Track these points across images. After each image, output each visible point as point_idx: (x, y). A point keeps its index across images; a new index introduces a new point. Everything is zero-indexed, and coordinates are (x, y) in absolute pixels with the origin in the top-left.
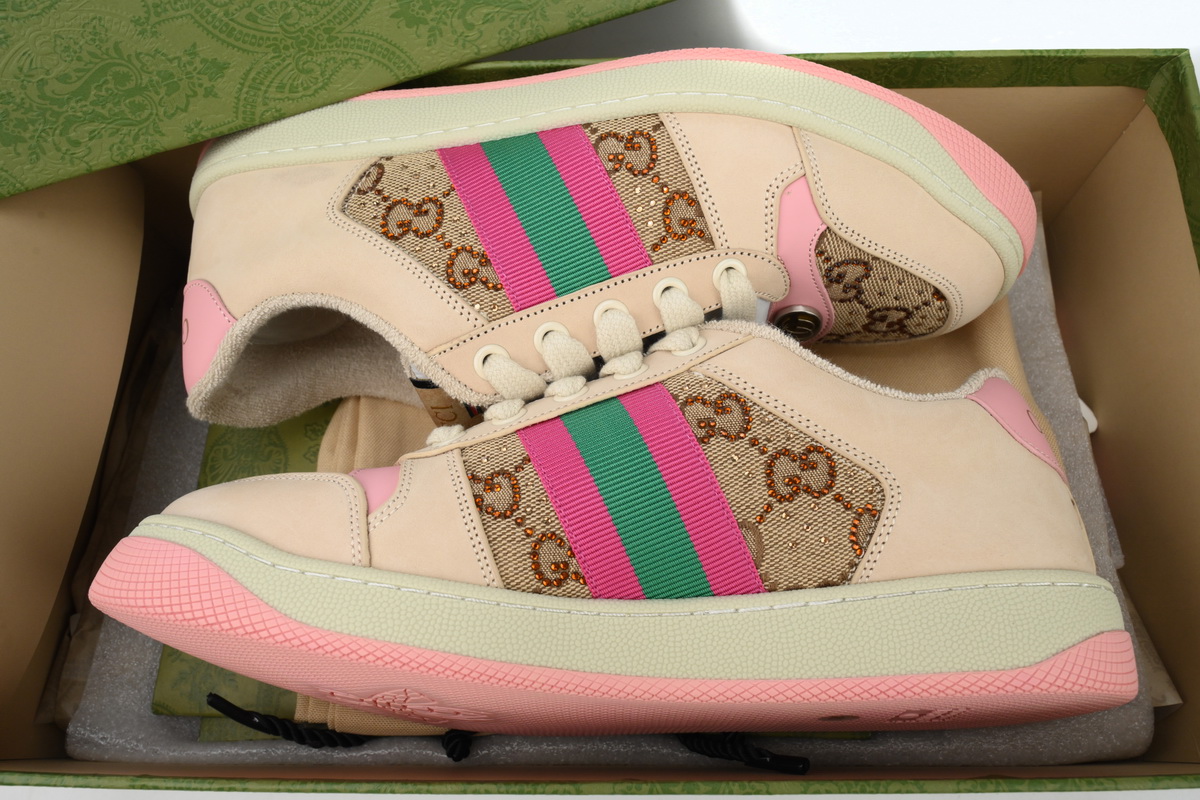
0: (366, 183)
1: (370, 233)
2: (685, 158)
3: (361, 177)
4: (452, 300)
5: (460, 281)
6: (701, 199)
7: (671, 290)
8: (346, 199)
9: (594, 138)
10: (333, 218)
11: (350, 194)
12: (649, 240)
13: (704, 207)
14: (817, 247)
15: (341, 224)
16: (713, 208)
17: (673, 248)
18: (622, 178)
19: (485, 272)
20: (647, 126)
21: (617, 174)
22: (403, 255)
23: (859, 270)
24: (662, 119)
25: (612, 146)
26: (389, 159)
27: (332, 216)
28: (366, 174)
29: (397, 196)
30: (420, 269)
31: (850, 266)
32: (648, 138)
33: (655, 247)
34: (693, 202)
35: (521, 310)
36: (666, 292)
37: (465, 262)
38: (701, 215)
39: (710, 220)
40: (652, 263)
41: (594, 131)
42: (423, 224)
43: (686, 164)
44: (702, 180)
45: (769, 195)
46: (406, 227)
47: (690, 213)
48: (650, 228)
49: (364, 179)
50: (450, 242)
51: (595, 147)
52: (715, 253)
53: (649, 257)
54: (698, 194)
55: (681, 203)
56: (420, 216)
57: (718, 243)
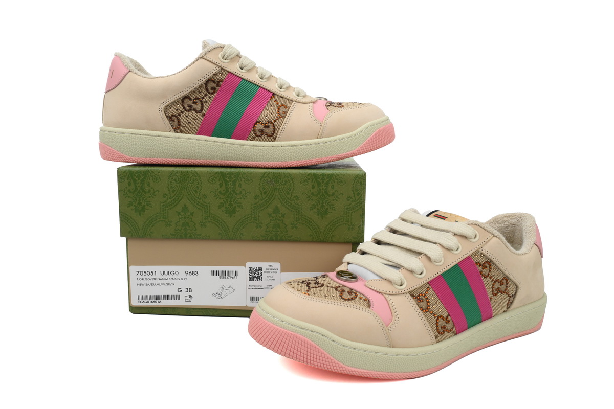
0: (512, 299)
1: (511, 277)
3: (513, 301)
5: (488, 263)
6: (419, 310)
8: (516, 292)
9: (454, 329)
12: (431, 292)
13: (418, 308)
14: (369, 301)
15: (519, 281)
16: (415, 308)
17: (423, 290)
18: (445, 314)
19: (480, 269)
20: (440, 337)
21: (447, 316)
23: (345, 297)
24: (436, 341)
25: (449, 326)
26: (505, 311)
27: (520, 284)
28: (512, 303)
29: (504, 295)
31: (350, 298)
32: (439, 332)
33: (429, 289)
34: (422, 309)
35: (468, 257)
36: (421, 272)
37: (486, 271)
38: (417, 304)
39: (414, 302)
40: (428, 283)
41: (454, 332)
42: (497, 285)
44: (421, 318)
45: (397, 316)
46: (502, 283)
47: (420, 304)
48: (432, 296)
50: (490, 279)
51: (454, 325)
52: (409, 290)
53: (430, 285)
54: (421, 313)
55: (424, 307)
56: (498, 288)
57: (409, 295)
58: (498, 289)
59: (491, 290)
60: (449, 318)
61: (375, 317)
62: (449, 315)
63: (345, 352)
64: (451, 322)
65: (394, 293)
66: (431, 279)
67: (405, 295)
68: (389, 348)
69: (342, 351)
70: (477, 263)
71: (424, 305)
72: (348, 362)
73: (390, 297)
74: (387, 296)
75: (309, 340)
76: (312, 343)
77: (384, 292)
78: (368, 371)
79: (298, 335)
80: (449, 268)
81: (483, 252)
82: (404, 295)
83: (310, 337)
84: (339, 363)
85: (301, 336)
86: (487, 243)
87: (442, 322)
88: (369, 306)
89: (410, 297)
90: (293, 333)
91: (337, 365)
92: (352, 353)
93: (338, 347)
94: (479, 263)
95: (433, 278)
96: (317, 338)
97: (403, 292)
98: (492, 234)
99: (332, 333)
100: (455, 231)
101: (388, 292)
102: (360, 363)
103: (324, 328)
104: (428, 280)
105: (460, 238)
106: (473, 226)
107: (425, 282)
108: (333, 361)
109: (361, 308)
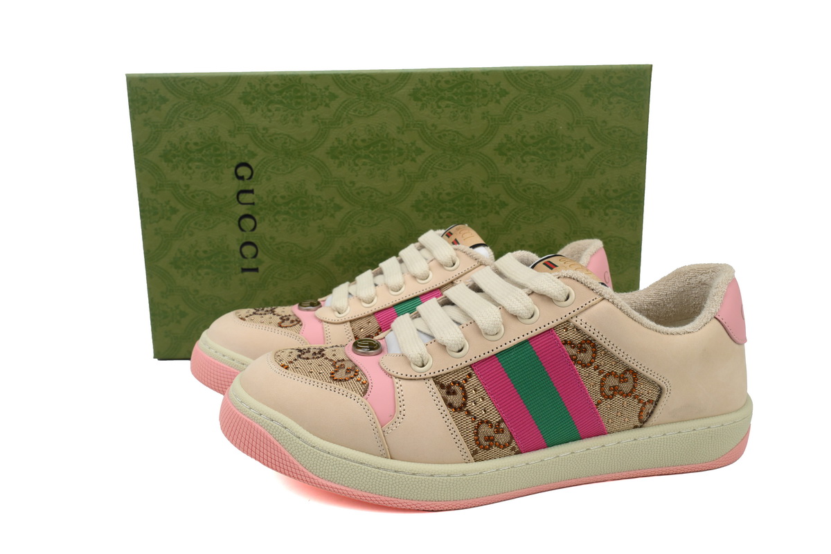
0: (649, 407)
1: (644, 373)
2: (458, 432)
3: (652, 412)
4: (592, 331)
5: (589, 344)
6: (445, 407)
7: (457, 350)
8: (659, 397)
9: (513, 444)
10: (667, 383)
11: (658, 401)
12: (474, 381)
13: (442, 402)
14: (368, 385)
15: (662, 379)
16: (436, 402)
17: (458, 376)
18: (494, 417)
19: (574, 352)
20: (481, 453)
21: (497, 420)
22: (624, 359)
23: (337, 376)
24: (473, 458)
25: (503, 438)
26: (636, 427)
27: (668, 384)
28: (650, 415)
29: (630, 399)
30: (613, 351)
31: (344, 378)
32: (479, 445)
33: (470, 375)
34: (450, 405)
35: (549, 330)
36: (460, 348)
37: (586, 357)
38: (444, 398)
39: (438, 394)
40: (470, 366)
41: (513, 449)
42: (612, 381)
43: (456, 428)
44: (445, 419)
45: (403, 412)
46: (622, 379)
47: (451, 398)
48: (474, 388)
49: (650, 411)
50: (595, 370)
51: (512, 438)
52: (433, 375)
53: (473, 370)
54: (447, 411)
55: (456, 405)
56: (614, 387)
57: (431, 381)
58: (615, 389)
59: (597, 388)
60: (502, 425)
61: (366, 410)
62: (502, 421)
63: (315, 456)
64: (507, 432)
65: (409, 377)
66: (474, 360)
67: (427, 381)
68: (383, 459)
69: (309, 454)
70: (565, 343)
71: (456, 400)
72: (318, 471)
73: (402, 382)
74: (397, 380)
75: (266, 433)
76: (269, 436)
77: (395, 374)
78: (347, 489)
79: (254, 424)
80: (509, 345)
81: (578, 324)
82: (424, 382)
83: (269, 427)
84: (304, 470)
85: (257, 426)
86: (586, 309)
87: (485, 430)
88: (365, 393)
89: (434, 385)
90: (248, 420)
91: (302, 473)
92: (324, 458)
93: (304, 447)
94: (571, 343)
95: (478, 359)
96: (277, 431)
97: (423, 376)
98: (600, 295)
99: (300, 425)
100: (533, 287)
101: (399, 375)
102: (336, 476)
103: (291, 417)
104: (469, 362)
105: (538, 299)
106: (568, 280)
107: (464, 364)
108: (296, 466)
109: (349, 395)
